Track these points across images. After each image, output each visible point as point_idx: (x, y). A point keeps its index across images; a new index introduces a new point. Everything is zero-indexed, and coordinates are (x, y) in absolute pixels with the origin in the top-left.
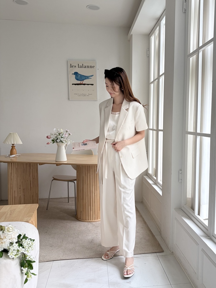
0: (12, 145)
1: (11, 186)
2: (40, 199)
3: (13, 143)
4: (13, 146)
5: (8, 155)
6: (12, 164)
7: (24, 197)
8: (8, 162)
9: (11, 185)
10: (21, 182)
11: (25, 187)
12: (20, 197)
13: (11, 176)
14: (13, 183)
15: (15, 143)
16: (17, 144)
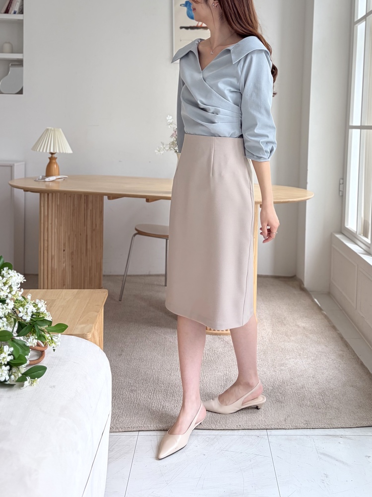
0: (50, 156)
1: (46, 245)
2: (104, 276)
3: (52, 151)
4: (52, 158)
5: (41, 177)
6: (50, 195)
7: (72, 271)
8: (41, 192)
9: (46, 242)
10: (67, 237)
11: (75, 249)
12: (63, 270)
13: (46, 223)
14: (50, 239)
15: (58, 151)
16: (60, 153)
